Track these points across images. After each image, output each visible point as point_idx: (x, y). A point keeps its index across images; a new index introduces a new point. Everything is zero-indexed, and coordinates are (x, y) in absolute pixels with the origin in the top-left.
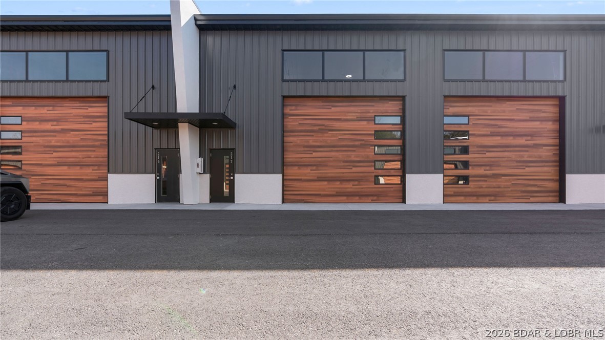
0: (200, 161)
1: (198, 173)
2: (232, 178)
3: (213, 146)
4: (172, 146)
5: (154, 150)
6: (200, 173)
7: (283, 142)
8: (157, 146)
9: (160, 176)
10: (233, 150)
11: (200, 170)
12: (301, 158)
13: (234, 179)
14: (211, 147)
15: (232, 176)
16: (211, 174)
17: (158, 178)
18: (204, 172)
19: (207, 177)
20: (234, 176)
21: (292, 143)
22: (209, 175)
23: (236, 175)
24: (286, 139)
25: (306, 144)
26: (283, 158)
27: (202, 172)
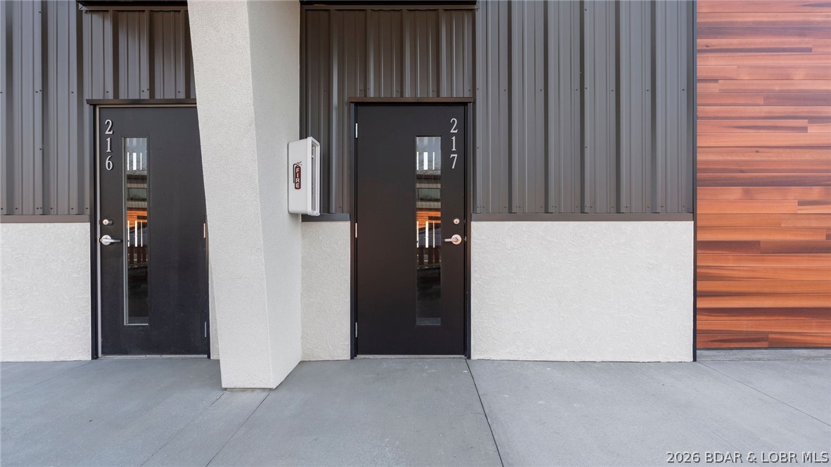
0: (306, 152)
1: (293, 215)
2: (456, 239)
3: (365, 90)
4: (169, 89)
5: (87, 109)
6: (306, 218)
7: (691, 79)
8: (100, 87)
9: (116, 231)
10: (464, 107)
11: (306, 200)
12: (757, 149)
13: (466, 246)
14: (359, 96)
15: (454, 230)
16: (354, 219)
17: (107, 240)
18: (327, 213)
19: (340, 233)
20: (465, 231)
21: (716, 80)
22: (346, 226)
23: (477, 227)
24: (705, 65)
25: (777, 86)
26: (693, 149)
27: (317, 213)
